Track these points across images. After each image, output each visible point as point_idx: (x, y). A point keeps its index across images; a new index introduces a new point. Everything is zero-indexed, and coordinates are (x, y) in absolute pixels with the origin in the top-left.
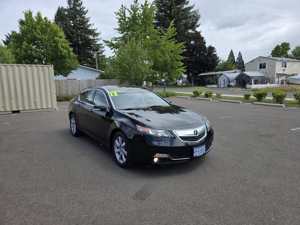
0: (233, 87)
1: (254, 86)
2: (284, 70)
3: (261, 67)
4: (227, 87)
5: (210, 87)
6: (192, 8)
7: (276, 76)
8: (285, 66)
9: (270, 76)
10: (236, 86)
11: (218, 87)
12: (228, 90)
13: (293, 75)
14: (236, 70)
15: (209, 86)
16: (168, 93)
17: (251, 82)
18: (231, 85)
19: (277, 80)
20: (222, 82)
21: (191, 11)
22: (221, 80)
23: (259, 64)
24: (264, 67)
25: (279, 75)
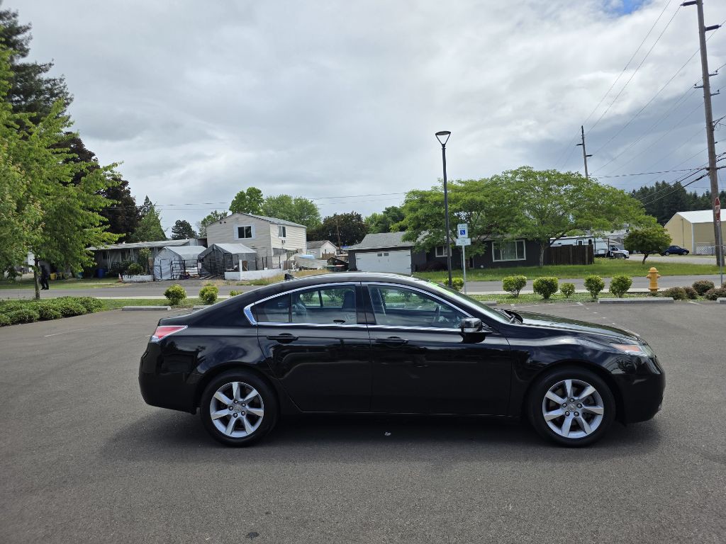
0: (194, 277)
1: (244, 275)
2: (283, 242)
3: (241, 235)
4: (180, 279)
5: (131, 282)
6: (43, 70)
7: (273, 254)
8: (284, 236)
9: (262, 254)
10: (200, 275)
11: (154, 280)
12: (196, 286)
13: (297, 252)
14: (186, 240)
15: (126, 278)
16: (87, 301)
17: (236, 266)
18: (189, 275)
19: (275, 261)
20: (166, 268)
21: (44, 76)
22: (161, 263)
23: (237, 230)
24: (249, 235)
25: (278, 252)
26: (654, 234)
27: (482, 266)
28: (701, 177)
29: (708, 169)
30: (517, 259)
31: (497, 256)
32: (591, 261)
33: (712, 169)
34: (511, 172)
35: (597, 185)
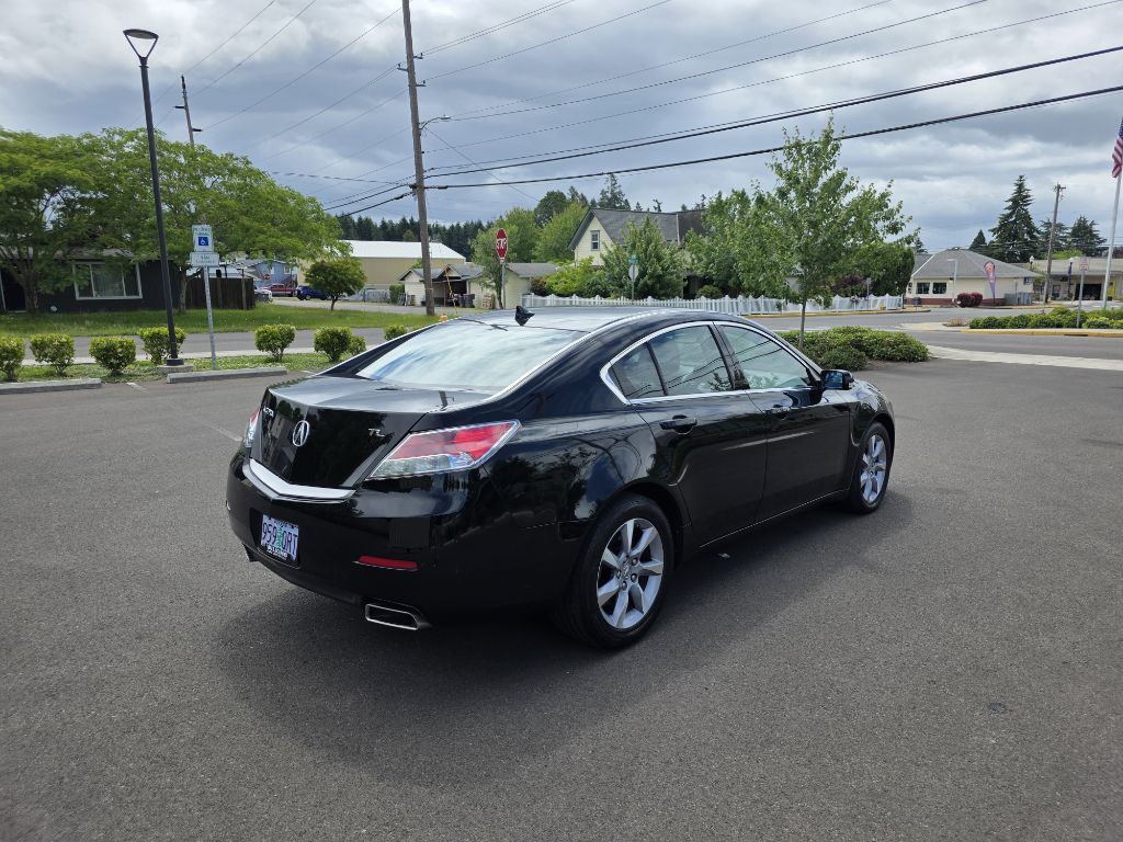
26: (347, 269)
27: (54, 308)
28: (402, 197)
29: (411, 186)
30: (125, 297)
31: (86, 291)
32: (251, 304)
33: (418, 188)
34: (121, 133)
35: (272, 184)
